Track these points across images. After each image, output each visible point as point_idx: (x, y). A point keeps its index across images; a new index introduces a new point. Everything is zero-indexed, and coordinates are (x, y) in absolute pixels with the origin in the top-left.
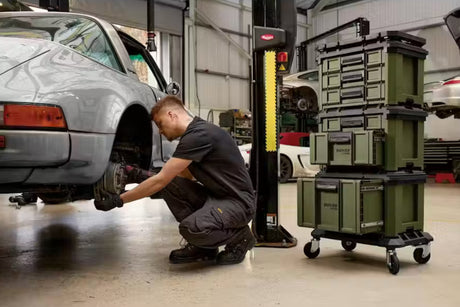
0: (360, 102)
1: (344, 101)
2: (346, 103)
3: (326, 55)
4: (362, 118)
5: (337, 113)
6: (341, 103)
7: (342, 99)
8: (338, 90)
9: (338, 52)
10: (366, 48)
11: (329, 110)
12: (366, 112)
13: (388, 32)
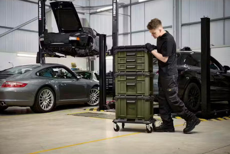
1: (128, 69)
7: (126, 68)
8: (125, 65)
9: (125, 50)
11: (121, 72)
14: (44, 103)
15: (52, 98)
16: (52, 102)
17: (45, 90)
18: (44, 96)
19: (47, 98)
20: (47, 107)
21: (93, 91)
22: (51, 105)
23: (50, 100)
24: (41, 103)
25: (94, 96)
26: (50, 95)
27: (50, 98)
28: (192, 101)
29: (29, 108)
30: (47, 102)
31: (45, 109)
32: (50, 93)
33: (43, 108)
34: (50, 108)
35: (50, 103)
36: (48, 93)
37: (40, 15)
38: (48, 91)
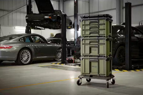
0: (97, 35)
1: (91, 34)
2: (91, 35)
3: (84, 19)
4: (97, 40)
5: (88, 38)
6: (90, 35)
7: (90, 34)
8: (89, 31)
9: (89, 19)
10: (99, 18)
11: (85, 37)
12: (99, 38)
13: (106, 14)
14: (24, 59)
15: (30, 56)
16: (30, 58)
17: (25, 51)
18: (24, 55)
19: (26, 56)
20: (26, 62)
21: (59, 51)
22: (29, 60)
23: (28, 57)
24: (22, 59)
25: (60, 55)
26: (28, 54)
27: (28, 55)
28: (121, 58)
29: (14, 62)
30: (26, 58)
31: (25, 63)
32: (28, 52)
33: (23, 62)
34: (28, 62)
35: (28, 59)
36: (27, 52)
37: (28, 2)
38: (27, 51)
